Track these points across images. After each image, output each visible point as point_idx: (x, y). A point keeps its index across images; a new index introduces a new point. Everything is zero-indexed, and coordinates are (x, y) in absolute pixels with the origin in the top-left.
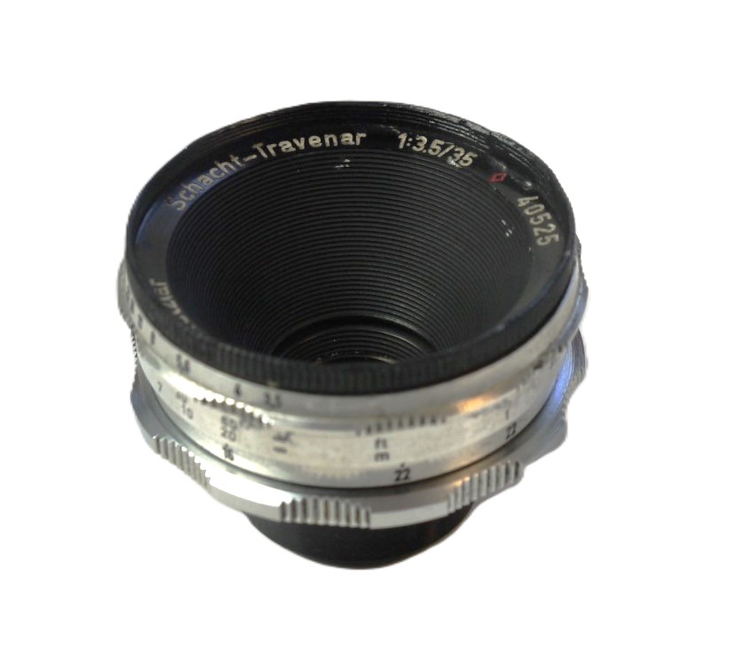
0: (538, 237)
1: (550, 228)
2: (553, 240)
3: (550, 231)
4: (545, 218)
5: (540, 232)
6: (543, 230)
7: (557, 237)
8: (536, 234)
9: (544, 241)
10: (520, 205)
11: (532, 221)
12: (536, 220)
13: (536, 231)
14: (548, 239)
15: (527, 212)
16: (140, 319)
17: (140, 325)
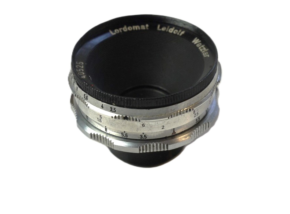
0: (82, 65)
1: (78, 67)
2: (78, 62)
3: (78, 66)
4: (78, 70)
5: (82, 66)
6: (80, 66)
7: (77, 63)
8: (83, 66)
9: (81, 63)
10: (85, 76)
11: (83, 70)
12: (81, 70)
13: (83, 67)
14: (80, 63)
15: (83, 73)
16: (74, 82)
17: (74, 85)
